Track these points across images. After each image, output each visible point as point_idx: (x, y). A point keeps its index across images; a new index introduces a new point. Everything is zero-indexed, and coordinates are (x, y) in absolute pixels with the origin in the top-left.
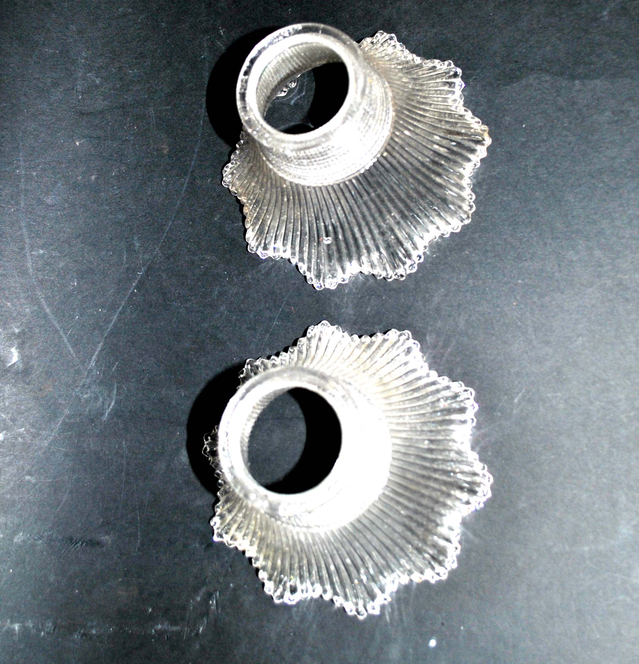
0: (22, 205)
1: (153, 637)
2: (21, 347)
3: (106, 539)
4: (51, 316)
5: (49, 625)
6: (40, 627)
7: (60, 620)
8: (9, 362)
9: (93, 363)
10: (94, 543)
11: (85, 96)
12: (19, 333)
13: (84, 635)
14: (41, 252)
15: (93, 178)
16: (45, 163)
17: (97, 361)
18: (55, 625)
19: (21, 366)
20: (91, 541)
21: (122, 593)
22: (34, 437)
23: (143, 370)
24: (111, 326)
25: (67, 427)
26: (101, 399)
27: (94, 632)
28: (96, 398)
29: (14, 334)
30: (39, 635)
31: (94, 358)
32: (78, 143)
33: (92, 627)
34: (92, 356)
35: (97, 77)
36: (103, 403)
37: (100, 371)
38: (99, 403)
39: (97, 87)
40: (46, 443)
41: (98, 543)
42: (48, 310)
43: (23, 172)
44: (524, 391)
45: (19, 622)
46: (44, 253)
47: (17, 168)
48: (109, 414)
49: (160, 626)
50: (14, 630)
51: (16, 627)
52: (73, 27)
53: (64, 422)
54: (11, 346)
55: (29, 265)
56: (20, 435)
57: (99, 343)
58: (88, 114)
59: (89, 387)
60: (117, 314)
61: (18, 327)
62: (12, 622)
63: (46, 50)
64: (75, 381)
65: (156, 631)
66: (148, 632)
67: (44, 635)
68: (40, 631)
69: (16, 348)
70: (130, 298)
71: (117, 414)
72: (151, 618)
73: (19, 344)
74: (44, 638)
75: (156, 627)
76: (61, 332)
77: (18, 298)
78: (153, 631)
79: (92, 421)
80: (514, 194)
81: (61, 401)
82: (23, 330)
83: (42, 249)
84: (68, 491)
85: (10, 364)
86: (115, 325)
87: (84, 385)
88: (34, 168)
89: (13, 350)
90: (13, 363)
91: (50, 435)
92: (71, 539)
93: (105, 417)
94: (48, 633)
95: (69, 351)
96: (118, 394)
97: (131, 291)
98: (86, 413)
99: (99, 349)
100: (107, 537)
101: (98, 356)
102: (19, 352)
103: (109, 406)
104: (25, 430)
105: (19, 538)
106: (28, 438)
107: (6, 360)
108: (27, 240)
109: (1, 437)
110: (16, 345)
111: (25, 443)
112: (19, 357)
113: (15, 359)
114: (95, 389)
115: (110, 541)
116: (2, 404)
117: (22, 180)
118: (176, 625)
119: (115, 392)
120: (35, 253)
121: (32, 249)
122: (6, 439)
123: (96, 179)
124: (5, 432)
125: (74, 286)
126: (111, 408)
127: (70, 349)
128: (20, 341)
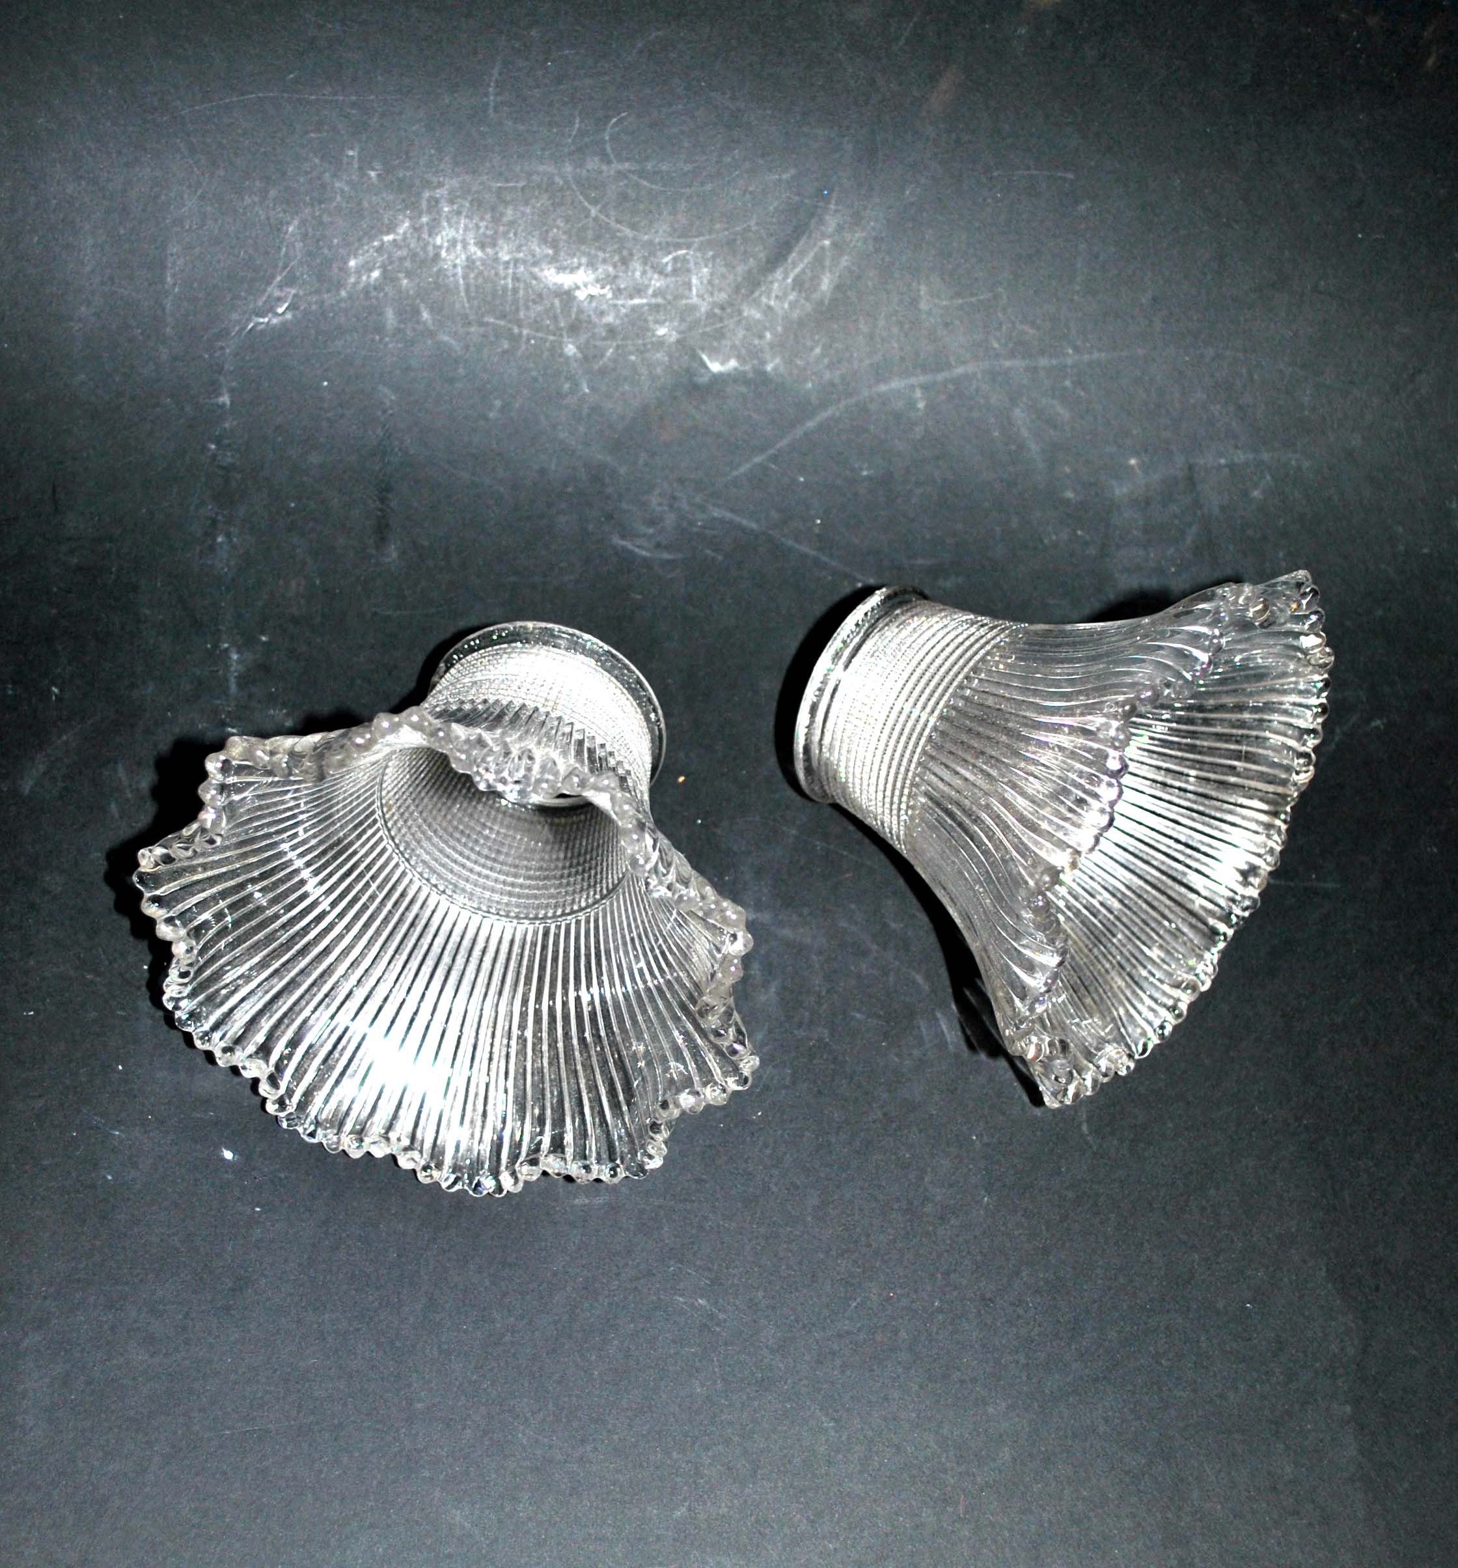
0: (1008, 363)
1: (216, 646)
2: (739, 377)
3: (392, 552)
4: (799, 432)
5: (228, 459)
6: (226, 441)
7: (239, 476)
8: (709, 357)
9: (717, 513)
10: (382, 531)
11: (1226, 470)
12: (766, 372)
13: (214, 522)
14: (921, 405)
15: (1069, 494)
16: (1091, 402)
17: (722, 521)
18: (231, 469)
19: (703, 380)
20: (387, 525)
21: (295, 586)
22: (574, 411)
23: (710, 606)
24: (790, 543)
25: (596, 471)
26: (651, 531)
27: (220, 539)
28: (652, 522)
29: (763, 362)
30: (210, 441)
32: (1133, 462)
33: (228, 535)
34: (732, 510)
35: (1265, 491)
36: (645, 535)
37: (704, 527)
38: (643, 529)
39: (1246, 492)
40: (563, 435)
41: (383, 540)
42: (811, 424)
43: (1070, 361)
44: (722, 1316)
45: (232, 403)
46: (918, 410)
47: (1076, 349)
48: (624, 549)
49: (235, 657)
50: (220, 395)
51: (225, 399)
52: (1356, 441)
53: (606, 465)
54: (741, 359)
55: (896, 384)
56: (576, 385)
57: (757, 521)
58: (1192, 479)
59: (671, 506)
60: (813, 553)
61: (775, 369)
62: (232, 391)
63: (1308, 392)
64: (681, 481)
65: (226, 650)
66: (224, 636)
67: (209, 450)
68: (218, 442)
69: (736, 369)
70: (846, 576)
71: (627, 561)
72: (249, 641)
73: (745, 372)
74: (204, 449)
75: (233, 650)
76: (772, 451)
77: (831, 366)
78: (226, 645)
79: (610, 517)
80: (1110, 1289)
82: (771, 380)
83: (926, 407)
84: (476, 479)
85: (705, 358)
86: (790, 549)
87: (675, 498)
88: (1079, 383)
89: (733, 363)
90: (708, 363)
91: (578, 441)
92: (388, 489)
93: (617, 541)
94: (214, 456)
95: (739, 465)
96: (664, 564)
97: (859, 576)
98: (624, 506)
99: (745, 522)
100: (395, 555)
101: (731, 522)
102: (729, 375)
103: (639, 547)
104: (585, 394)
105: (388, 395)
106: (571, 401)
107: (714, 352)
108: (940, 377)
109: (570, 349)
110: (742, 368)
111: (560, 395)
112: (721, 374)
113: (715, 367)
114: (670, 519)
115: (387, 560)
116: (631, 348)
117: (1054, 362)
118: (239, 685)
119: (666, 556)
120: (918, 393)
121: (925, 387)
122: (568, 358)
123: (1069, 500)
124: (579, 355)
125: (861, 469)
126: (637, 550)
127: (742, 470)
128: (751, 375)
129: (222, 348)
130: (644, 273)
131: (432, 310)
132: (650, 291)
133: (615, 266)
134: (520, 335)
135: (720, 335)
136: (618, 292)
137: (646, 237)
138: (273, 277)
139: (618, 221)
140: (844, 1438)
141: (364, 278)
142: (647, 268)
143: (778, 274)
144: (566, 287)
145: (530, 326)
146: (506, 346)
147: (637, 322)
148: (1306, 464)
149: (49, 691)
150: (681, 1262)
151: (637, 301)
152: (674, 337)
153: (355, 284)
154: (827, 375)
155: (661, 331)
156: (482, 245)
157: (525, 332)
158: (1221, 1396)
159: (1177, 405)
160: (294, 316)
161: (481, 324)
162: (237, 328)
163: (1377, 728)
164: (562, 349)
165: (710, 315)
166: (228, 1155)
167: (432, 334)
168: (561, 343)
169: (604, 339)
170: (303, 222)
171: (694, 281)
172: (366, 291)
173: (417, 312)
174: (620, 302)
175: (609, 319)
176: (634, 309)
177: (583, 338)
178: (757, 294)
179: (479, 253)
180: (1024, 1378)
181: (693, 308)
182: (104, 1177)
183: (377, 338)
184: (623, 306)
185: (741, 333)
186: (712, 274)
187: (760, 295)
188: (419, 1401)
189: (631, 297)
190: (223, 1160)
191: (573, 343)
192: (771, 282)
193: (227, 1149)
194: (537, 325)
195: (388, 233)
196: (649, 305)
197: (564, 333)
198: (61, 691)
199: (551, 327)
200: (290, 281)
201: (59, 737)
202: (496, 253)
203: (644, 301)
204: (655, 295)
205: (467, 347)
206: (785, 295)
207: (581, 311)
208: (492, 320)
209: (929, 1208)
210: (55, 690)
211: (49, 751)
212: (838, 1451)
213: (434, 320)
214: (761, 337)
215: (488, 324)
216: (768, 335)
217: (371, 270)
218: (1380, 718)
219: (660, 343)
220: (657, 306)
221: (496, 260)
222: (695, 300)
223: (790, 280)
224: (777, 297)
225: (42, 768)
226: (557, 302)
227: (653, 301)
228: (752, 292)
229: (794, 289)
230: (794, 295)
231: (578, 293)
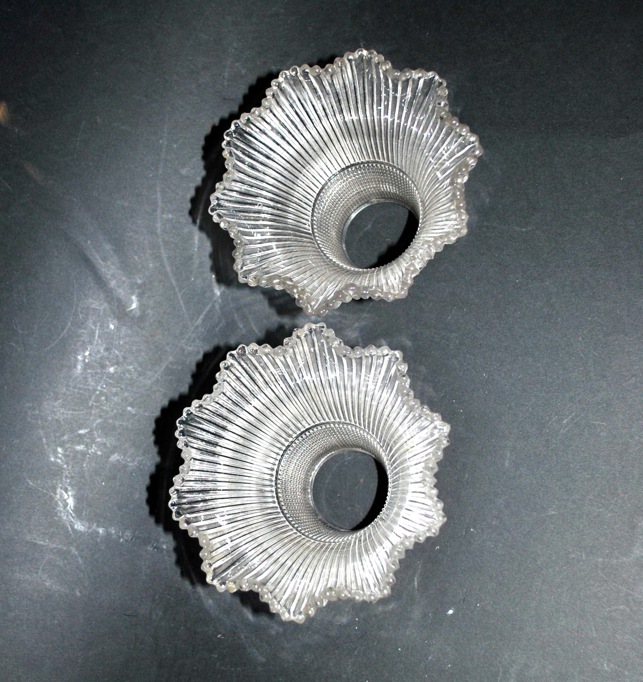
0: (160, 172)
2: (140, 296)
4: (170, 274)
5: (129, 534)
6: (121, 535)
7: (138, 532)
8: (129, 307)
9: (199, 321)
12: (141, 284)
13: (156, 548)
14: (170, 216)
16: (186, 137)
17: (204, 320)
18: (133, 536)
19: (138, 313)
22: (140, 375)
25: (169, 371)
27: (165, 547)
29: (136, 284)
30: (119, 541)
31: (201, 317)
34: (200, 314)
35: (243, 68)
37: (205, 329)
39: (242, 77)
40: (149, 383)
42: (168, 269)
43: (166, 143)
45: (103, 527)
46: (172, 218)
47: (161, 138)
50: (98, 533)
51: (101, 530)
53: (167, 366)
54: (133, 294)
55: (159, 225)
56: (128, 371)
58: (230, 100)
61: (140, 279)
62: (98, 526)
64: (182, 334)
67: (123, 542)
68: (120, 538)
69: (137, 297)
73: (139, 293)
74: (122, 544)
76: (177, 290)
77: (144, 253)
81: (167, 348)
82: (145, 282)
83: (172, 214)
85: (129, 309)
87: (189, 339)
88: (175, 141)
89: (134, 298)
90: (132, 308)
91: (154, 376)
94: (127, 541)
95: (181, 307)
98: (188, 362)
99: (206, 310)
101: (206, 316)
102: (138, 301)
104: (133, 368)
105: (114, 458)
106: (135, 375)
107: (127, 305)
108: (160, 204)
110: (136, 294)
111: (131, 379)
112: (138, 304)
113: (134, 306)
116: (117, 342)
117: (164, 150)
120: (165, 216)
121: (163, 213)
122: (116, 372)
124: (116, 366)
127: (183, 305)
128: (140, 291)
129: (78, 526)
130: (85, 328)
131: (80, 428)
132: (94, 328)
133: (78, 341)
134: (101, 391)
135: (119, 301)
136: (91, 343)
137: (69, 324)
138: (51, 496)
139: (59, 335)
141: (60, 456)
142: (83, 326)
143: (98, 267)
144: (83, 365)
145: (97, 386)
146: (104, 398)
147: (106, 337)
148: (235, 45)
149: (219, 639)
150: (545, 426)
151: (97, 335)
152: (116, 321)
153: (62, 461)
155: (112, 327)
156: (56, 399)
157: (99, 388)
159: (196, 98)
160: (70, 491)
162: (71, 517)
164: (110, 374)
165: (109, 303)
166: (450, 612)
167: (91, 431)
168: (108, 373)
169: (110, 353)
170: (29, 478)
171: (93, 306)
172: (65, 456)
173: (80, 435)
174: (95, 342)
175: (102, 349)
176: (100, 337)
177: (108, 363)
178: (105, 279)
179: (60, 401)
181: (105, 310)
183: (88, 456)
184: (97, 342)
185: (121, 291)
186: (92, 298)
189: (94, 336)
190: (452, 615)
191: (109, 368)
192: (101, 271)
193: (448, 611)
194: (97, 383)
195: (42, 440)
196: (99, 329)
197: (104, 371)
198: (220, 633)
199: (100, 376)
200: (54, 489)
201: (241, 639)
202: (62, 394)
203: (97, 332)
204: (96, 326)
205: (100, 417)
206: (108, 266)
207: (96, 361)
210: (219, 636)
211: (247, 645)
213: (86, 428)
214: (124, 282)
215: (92, 405)
216: (124, 279)
217: (58, 452)
218: (360, 42)
219: (117, 329)
220: (101, 326)
221: (65, 394)
222: (102, 308)
223: (102, 263)
224: (108, 271)
225: (255, 650)
226: (89, 371)
227: (98, 327)
228: (104, 281)
229: (106, 262)
230: (109, 263)
231: (87, 361)
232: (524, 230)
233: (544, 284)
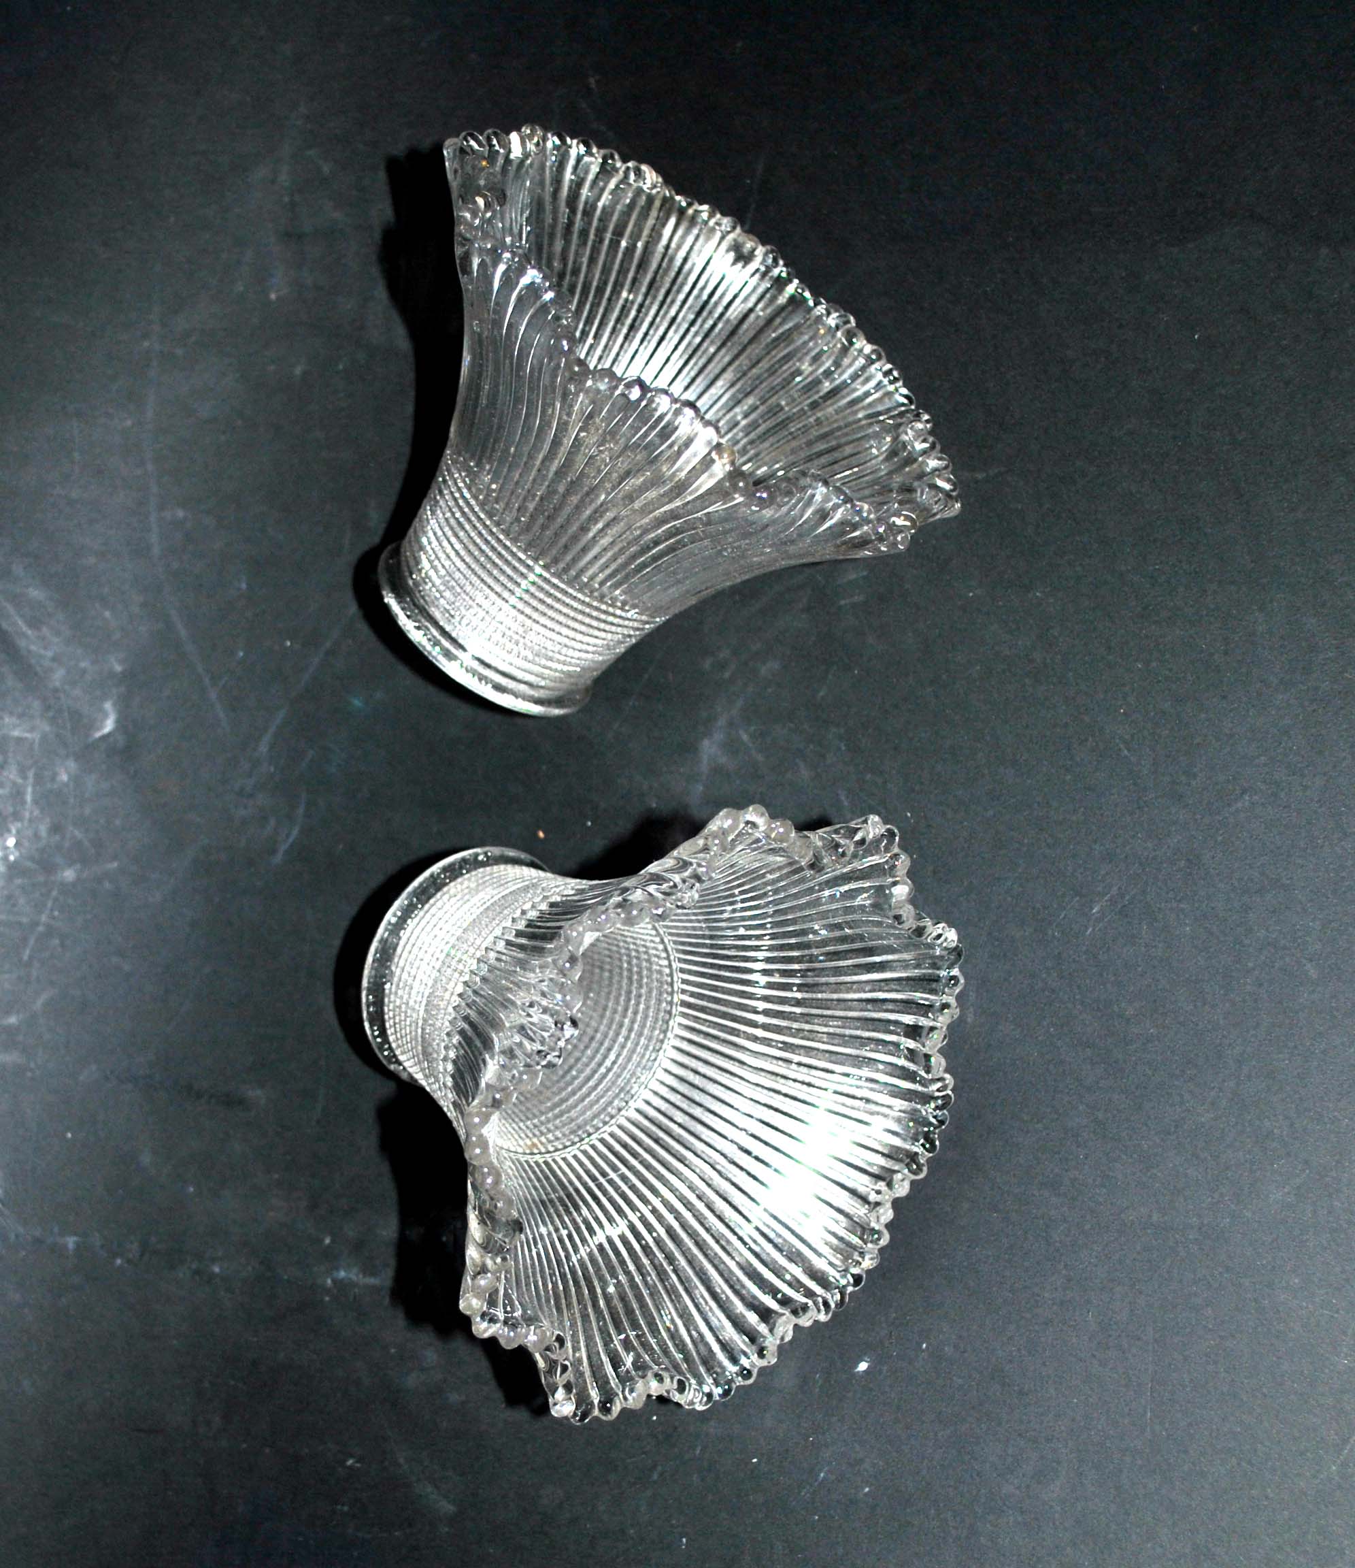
1: (328, 1291)
2: (123, 702)
3: (256, 1094)
4: (190, 648)
5: (134, 1247)
6: (115, 1246)
7: (154, 1239)
8: (99, 729)
9: (263, 748)
10: (232, 1101)
11: (296, 197)
12: (122, 673)
13: (197, 1272)
14: (180, 514)
15: (298, 370)
17: (272, 747)
18: (144, 1246)
19: (121, 740)
20: (227, 1095)
22: (135, 882)
23: (361, 773)
24: (305, 676)
25: (201, 868)
26: (272, 822)
27: (217, 1270)
28: (263, 819)
29: (112, 674)
30: (111, 1263)
31: (267, 737)
32: (273, 298)
33: (213, 1260)
34: (263, 733)
35: (325, 160)
36: (276, 829)
37: (276, 766)
38: (269, 829)
39: (323, 180)
40: (158, 897)
41: (241, 1102)
42: (183, 633)
43: (157, 347)
44: (1114, 890)
45: (75, 1234)
46: (185, 518)
47: (145, 336)
48: (287, 852)
49: (342, 1274)
50: (65, 1246)
51: (71, 1242)
52: (286, 50)
53: (196, 857)
54: (104, 698)
55: (155, 537)
56: (108, 875)
57: (278, 709)
58: (300, 236)
59: (251, 796)
60: (320, 655)
61: (120, 662)
62: (63, 1233)
63: (226, 94)
64: (224, 782)
65: (334, 1281)
66: (319, 1281)
67: (121, 1266)
68: (115, 1255)
69: (114, 705)
70: (349, 624)
71: (300, 852)
72: (330, 1257)
73: (120, 696)
74: (119, 1271)
75: (335, 1274)
76: (207, 681)
77: (126, 603)
78: (329, 1281)
79: (251, 862)
81: (193, 816)
82: (131, 668)
83: (183, 509)
84: (192, 994)
85: (98, 735)
86: (314, 677)
87: (241, 791)
89: (108, 706)
90: (104, 732)
91: (167, 883)
92: (189, 1088)
93: (278, 859)
94: (129, 1262)
95: (217, 718)
96: (309, 814)
98: (242, 845)
99: (278, 721)
100: (259, 1092)
101: (275, 736)
102: (119, 712)
103: (288, 836)
104: (118, 868)
105: (89, 1074)
106: (123, 883)
107: (93, 725)
108: (154, 488)
109: (69, 874)
110: (115, 697)
111: (116, 893)
112: (118, 721)
113: (109, 726)
114: (262, 799)
115: (263, 1102)
116: (77, 812)
117: (155, 363)
118: (373, 1274)
119: (301, 810)
120: (168, 515)
121: (161, 508)
122: (78, 879)
123: (305, 373)
124: (78, 866)
125: (239, 589)
126: (291, 840)
127: (222, 715)
128: (123, 689)
129: (17, 1236)
130: (2, 785)
131: (6, 1013)
132: (20, 781)
134: (47, 925)
135: (76, 716)
136: (17, 816)
140: (1263, 787)
143: (22, 643)
144: (2, 869)
145: (40, 912)
146: (57, 942)
147: (50, 799)
148: (303, 109)
149: (350, 1468)
150: (1050, 923)
151: (29, 798)
152: (72, 765)
154: (136, 609)
155: (64, 777)
157: (44, 920)
158: (1287, 383)
161: (29, 964)
163: (597, 82)
164: (68, 884)
165: (53, 721)
166: (863, 1366)
167: (34, 1016)
168: (61, 884)
169: (63, 838)
171: (16, 733)
173: (7, 1029)
174: (27, 815)
175: (43, 829)
176: (36, 802)
177: (59, 860)
178: (38, 669)
180: (1233, 588)
181: (44, 738)
182: (866, 1494)
183: (29, 1074)
184: (31, 813)
185: (77, 692)
186: (11, 714)
187: (41, 666)
188: (1150, 1216)
189: (23, 802)
190: (867, 1372)
191: (63, 871)
192: (29, 651)
193: (856, 1366)
194: (39, 907)
196: (34, 786)
197: (51, 878)
198: (352, 1456)
199: (44, 891)
201: (400, 1466)
203: (30, 790)
204: (25, 778)
205: (52, 983)
206: (44, 639)
207: (31, 858)
208: (28, 952)
209: (1037, 656)
210: (350, 1462)
211: (414, 1478)
212: (1275, 795)
213: (18, 1012)
214: (84, 671)
215: (31, 958)
216: (83, 665)
218: (588, 78)
219: (76, 780)
220: (37, 776)
222: (35, 736)
223: (29, 632)
224: (45, 648)
225: (429, 1489)
226: (18, 882)
227: (31, 780)
228: (36, 674)
229: (39, 629)
230: (45, 630)
231: (12, 858)
232: (980, 476)
233: (1030, 595)
